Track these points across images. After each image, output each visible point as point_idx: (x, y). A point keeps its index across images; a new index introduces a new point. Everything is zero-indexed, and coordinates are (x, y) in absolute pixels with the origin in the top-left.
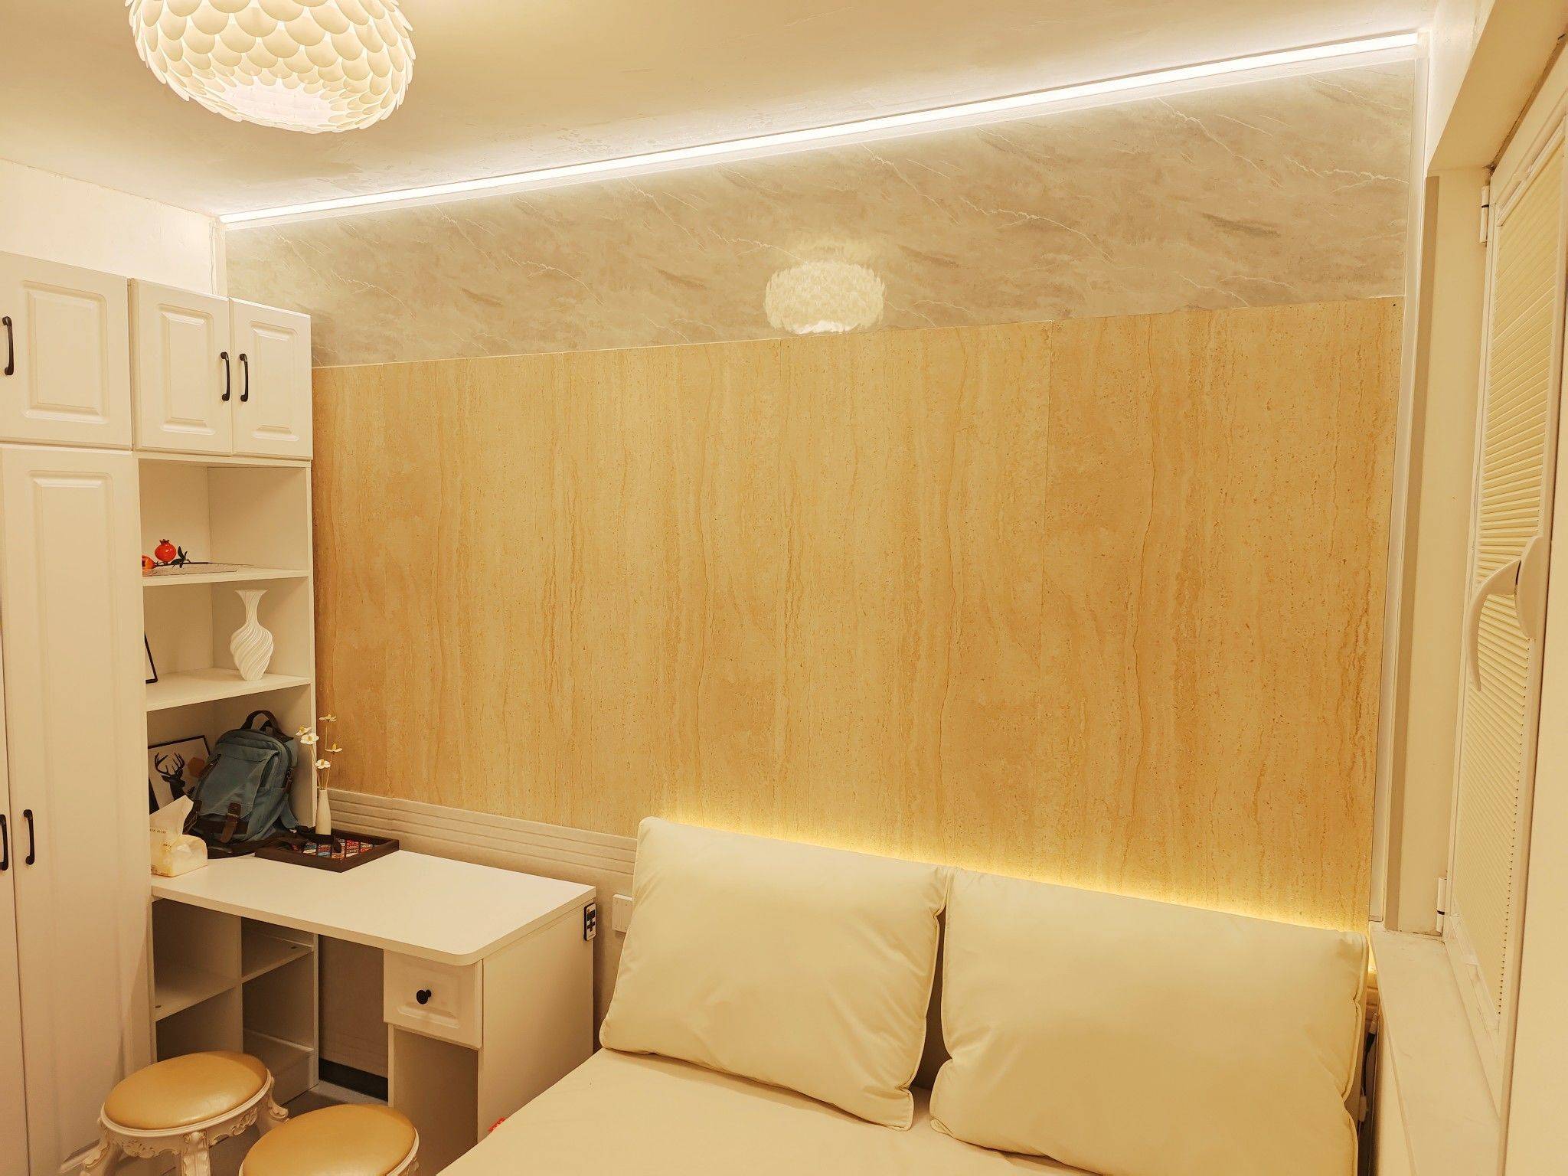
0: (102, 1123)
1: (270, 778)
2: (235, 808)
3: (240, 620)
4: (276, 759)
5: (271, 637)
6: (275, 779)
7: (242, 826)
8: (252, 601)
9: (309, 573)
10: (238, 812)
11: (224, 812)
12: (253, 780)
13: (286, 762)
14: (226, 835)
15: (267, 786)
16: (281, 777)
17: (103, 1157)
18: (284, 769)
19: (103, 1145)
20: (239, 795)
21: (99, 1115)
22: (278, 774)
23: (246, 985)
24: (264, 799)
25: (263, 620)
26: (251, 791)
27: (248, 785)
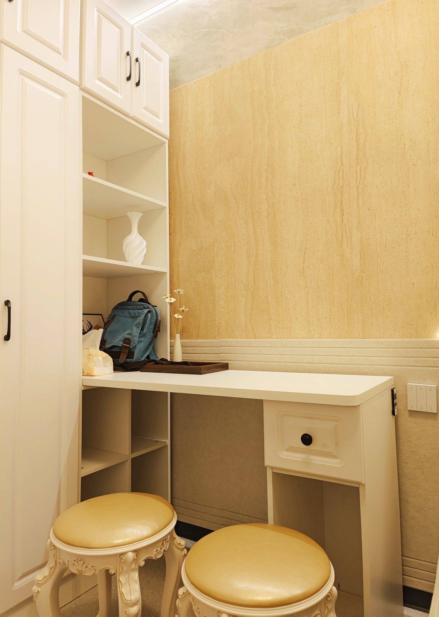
0: (51, 543)
1: (146, 326)
2: (127, 341)
3: (129, 232)
4: (149, 314)
5: (145, 243)
6: (149, 327)
7: (131, 354)
8: (135, 218)
9: (167, 205)
10: (129, 344)
11: (121, 344)
12: (137, 326)
13: (155, 318)
14: (123, 359)
15: (145, 331)
16: (152, 326)
17: (51, 574)
18: (154, 321)
19: (51, 563)
20: (129, 334)
21: (49, 537)
22: (151, 324)
23: (133, 460)
24: (143, 339)
25: (142, 232)
26: (136, 331)
27: (135, 329)
